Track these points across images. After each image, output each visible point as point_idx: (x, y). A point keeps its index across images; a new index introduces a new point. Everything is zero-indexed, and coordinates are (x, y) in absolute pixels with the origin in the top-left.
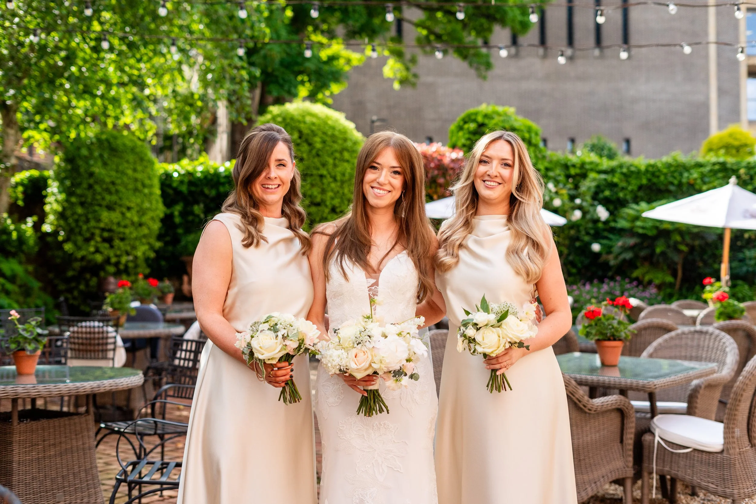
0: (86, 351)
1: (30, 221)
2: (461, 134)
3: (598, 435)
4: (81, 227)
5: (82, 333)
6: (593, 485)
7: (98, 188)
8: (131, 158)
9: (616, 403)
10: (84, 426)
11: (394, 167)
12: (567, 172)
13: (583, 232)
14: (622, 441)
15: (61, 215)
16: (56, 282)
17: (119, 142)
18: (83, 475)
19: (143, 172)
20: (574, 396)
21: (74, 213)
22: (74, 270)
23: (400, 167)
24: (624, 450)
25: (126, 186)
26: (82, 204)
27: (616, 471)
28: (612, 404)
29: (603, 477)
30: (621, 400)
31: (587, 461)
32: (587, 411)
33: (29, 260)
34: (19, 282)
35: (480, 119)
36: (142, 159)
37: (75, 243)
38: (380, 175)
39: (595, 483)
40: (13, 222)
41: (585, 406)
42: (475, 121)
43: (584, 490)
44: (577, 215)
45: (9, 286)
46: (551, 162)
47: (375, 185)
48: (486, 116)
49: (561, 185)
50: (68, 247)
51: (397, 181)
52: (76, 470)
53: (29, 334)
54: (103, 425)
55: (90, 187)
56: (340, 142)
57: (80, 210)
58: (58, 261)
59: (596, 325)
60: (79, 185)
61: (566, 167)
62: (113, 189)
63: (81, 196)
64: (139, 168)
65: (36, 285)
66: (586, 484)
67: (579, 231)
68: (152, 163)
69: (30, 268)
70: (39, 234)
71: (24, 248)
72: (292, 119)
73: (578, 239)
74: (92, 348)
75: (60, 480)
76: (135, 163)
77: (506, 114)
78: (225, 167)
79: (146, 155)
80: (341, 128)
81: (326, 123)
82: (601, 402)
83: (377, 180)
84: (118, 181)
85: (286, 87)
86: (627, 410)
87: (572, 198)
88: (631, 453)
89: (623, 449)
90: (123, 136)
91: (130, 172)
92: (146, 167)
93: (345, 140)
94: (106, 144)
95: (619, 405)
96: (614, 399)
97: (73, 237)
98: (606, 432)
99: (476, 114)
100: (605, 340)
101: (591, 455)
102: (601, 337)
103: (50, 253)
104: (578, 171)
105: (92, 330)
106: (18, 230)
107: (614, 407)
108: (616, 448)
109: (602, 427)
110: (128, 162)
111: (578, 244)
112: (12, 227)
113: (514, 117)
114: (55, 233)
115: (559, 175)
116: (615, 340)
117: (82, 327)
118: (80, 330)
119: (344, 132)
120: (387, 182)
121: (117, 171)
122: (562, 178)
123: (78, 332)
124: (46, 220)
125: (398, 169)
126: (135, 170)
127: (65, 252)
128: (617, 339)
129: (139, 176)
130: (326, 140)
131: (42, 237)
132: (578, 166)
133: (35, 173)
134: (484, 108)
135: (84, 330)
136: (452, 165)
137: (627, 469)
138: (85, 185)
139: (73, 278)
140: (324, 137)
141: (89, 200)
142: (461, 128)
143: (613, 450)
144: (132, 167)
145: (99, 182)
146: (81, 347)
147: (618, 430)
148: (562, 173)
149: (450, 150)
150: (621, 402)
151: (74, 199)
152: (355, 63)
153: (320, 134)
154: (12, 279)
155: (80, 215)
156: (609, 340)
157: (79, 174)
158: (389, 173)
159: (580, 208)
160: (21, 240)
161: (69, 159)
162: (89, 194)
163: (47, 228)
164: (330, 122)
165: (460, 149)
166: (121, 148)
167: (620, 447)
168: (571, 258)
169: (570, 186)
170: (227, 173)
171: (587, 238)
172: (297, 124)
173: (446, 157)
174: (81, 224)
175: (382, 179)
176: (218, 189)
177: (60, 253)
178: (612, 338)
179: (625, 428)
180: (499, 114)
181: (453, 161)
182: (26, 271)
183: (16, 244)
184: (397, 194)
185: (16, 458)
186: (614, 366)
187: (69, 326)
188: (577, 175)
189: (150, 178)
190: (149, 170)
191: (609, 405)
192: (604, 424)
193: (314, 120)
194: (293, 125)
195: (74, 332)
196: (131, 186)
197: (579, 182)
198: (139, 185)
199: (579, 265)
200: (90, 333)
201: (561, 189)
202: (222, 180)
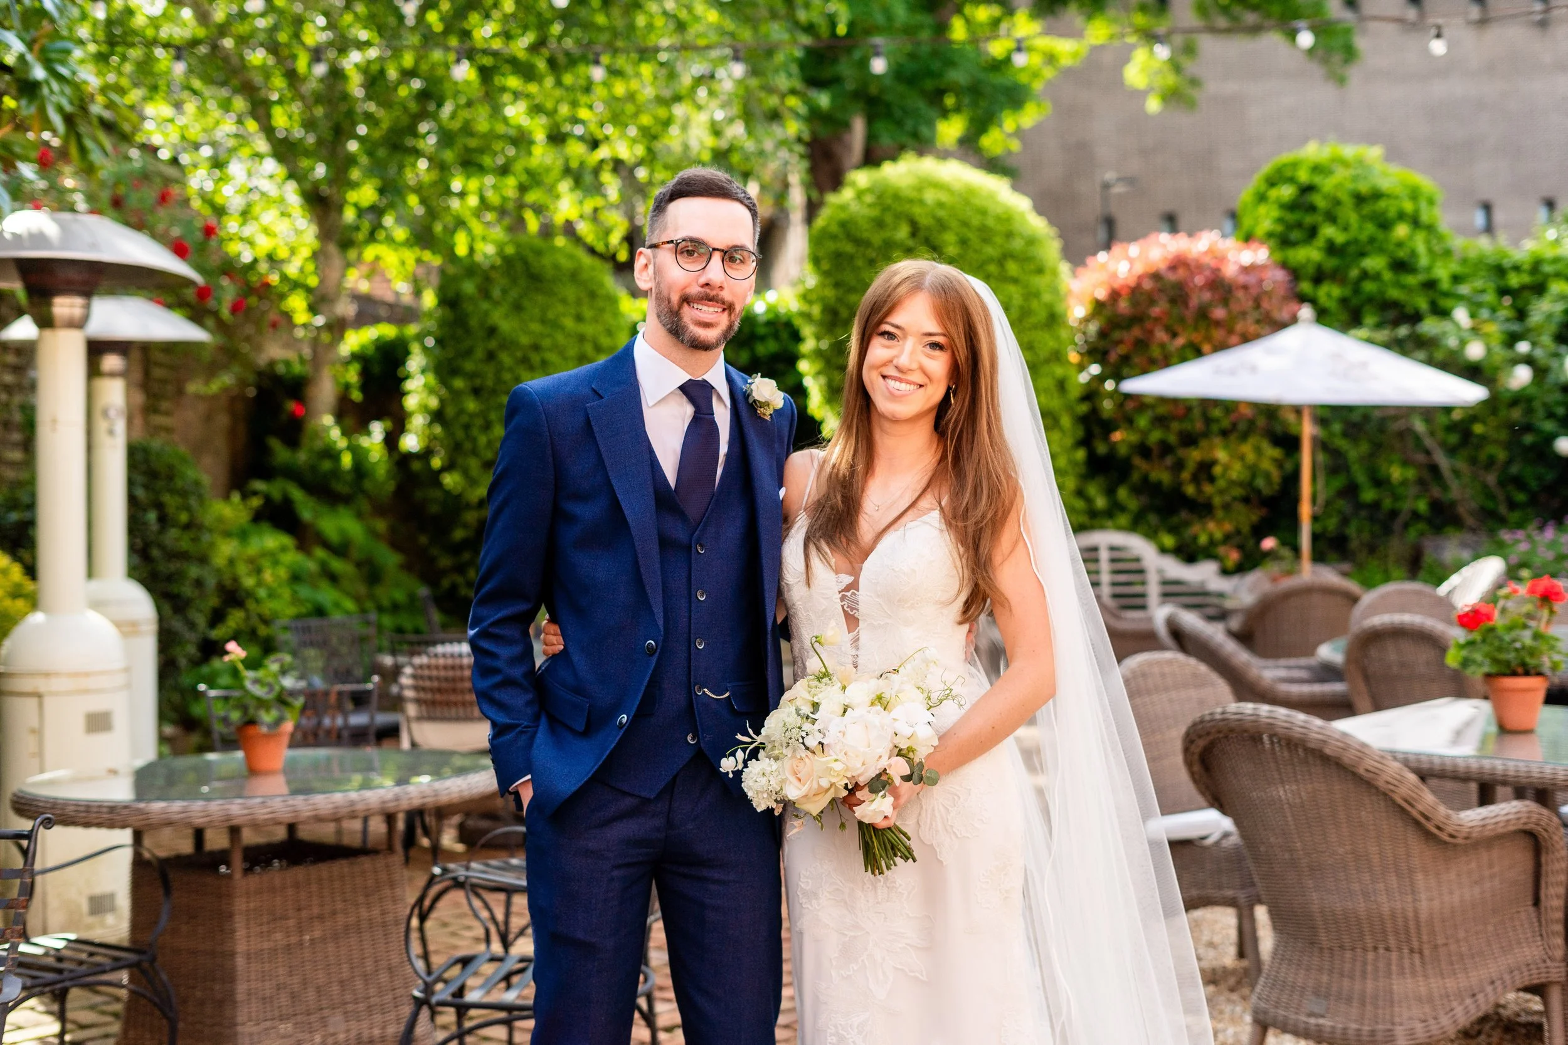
0: (448, 704)
1: (378, 430)
2: (1262, 210)
3: (1477, 890)
4: (474, 440)
5: (437, 667)
6: (1468, 1001)
7: (506, 358)
8: (570, 292)
9: (1518, 819)
10: (383, 876)
11: (930, 335)
12: (1502, 283)
13: (1540, 413)
14: (1537, 902)
15: (437, 416)
16: (435, 551)
17: (546, 261)
18: (384, 977)
19: (597, 321)
20: (1412, 806)
21: (461, 412)
22: (465, 526)
23: (944, 335)
24: (1544, 922)
25: (561, 352)
26: (476, 392)
27: (1524, 969)
28: (1508, 821)
29: (1492, 983)
30: (1529, 812)
31: (1453, 947)
32: (1448, 839)
33: (380, 510)
34: (355, 554)
35: (1303, 176)
36: (593, 294)
37: (466, 473)
38: (902, 352)
39: (1474, 995)
40: (345, 433)
41: (1439, 828)
42: (1291, 180)
43: (1447, 1013)
44: (1522, 375)
45: (337, 565)
46: (1464, 261)
47: (891, 371)
48: (1317, 169)
49: (1485, 313)
50: (450, 480)
51: (938, 365)
52: (369, 966)
53: (265, 690)
54: (437, 870)
55: (491, 356)
56: (998, 240)
57: (471, 405)
58: (434, 509)
59: (1484, 641)
60: (468, 353)
61: (1500, 271)
62: (535, 358)
63: (471, 376)
64: (588, 313)
65: (390, 559)
66: (1452, 998)
67: (1529, 411)
68: (613, 301)
69: (381, 525)
70: (396, 457)
71: (367, 485)
72: (897, 196)
73: (1528, 428)
74: (459, 698)
75: (335, 988)
76: (579, 302)
77: (1360, 162)
78: (768, 304)
79: (601, 285)
80: (999, 210)
81: (967, 202)
82: (1480, 817)
83: (895, 362)
84: (546, 343)
85: (909, 124)
86: (1545, 834)
87: (1512, 340)
88: (1559, 928)
89: (1539, 921)
90: (554, 249)
91: (569, 323)
92: (602, 310)
93: (1009, 235)
94: (519, 267)
95: (1525, 824)
96: (1514, 810)
97: (460, 460)
98: (1497, 881)
99: (1295, 165)
100: (1504, 675)
101: (1461, 934)
102: (1493, 670)
103: (419, 495)
104: (1526, 279)
105: (457, 661)
106: (354, 449)
107: (1511, 828)
108: (1523, 916)
109: (1487, 873)
110: (564, 301)
111: (1528, 439)
112: (342, 443)
113: (1379, 167)
114: (426, 454)
115: (1483, 291)
116: (1527, 673)
117: (436, 655)
118: (433, 661)
119: (1007, 219)
120: (914, 366)
121: (543, 321)
122: (1490, 297)
123: (429, 667)
124: (408, 426)
125: (940, 339)
126: (579, 318)
127: (448, 493)
128: (1532, 671)
129: (588, 329)
130: (969, 239)
131: (402, 461)
132: (1526, 267)
133: (388, 331)
134: (1313, 152)
135: (441, 661)
136: (1242, 279)
137: (1549, 963)
138: (479, 353)
139: (466, 544)
140: (965, 230)
141: (490, 383)
142: (1262, 198)
143: (1517, 923)
144: (573, 311)
145: (508, 344)
146: (438, 697)
147: (1527, 879)
148: (1491, 286)
149: (1240, 244)
150: (1529, 818)
151: (459, 383)
152: (1065, 61)
153: (954, 224)
154: (341, 550)
155: (472, 416)
156: (1514, 674)
157: (468, 331)
158: (920, 347)
159: (1529, 360)
160: (360, 469)
161: (450, 300)
162: (489, 370)
163: (410, 442)
164: (977, 202)
165: (1262, 242)
166: (550, 273)
167: (1533, 915)
168: (1514, 469)
169: (1504, 313)
170: (771, 316)
171: (1549, 426)
172: (907, 207)
173: (1229, 261)
174: (475, 432)
175: (904, 361)
176: (752, 350)
177: (436, 494)
178: (1520, 670)
179: (1543, 873)
180: (1345, 163)
181: (1246, 270)
182: (373, 533)
183: (349, 478)
184: (936, 393)
185: (241, 947)
186: (1528, 732)
187: (412, 654)
188: (1524, 288)
189: (609, 333)
190: (608, 317)
191: (1501, 825)
192: (1491, 866)
193: (944, 197)
194: (899, 209)
195: (421, 667)
196: (572, 352)
197: (1528, 303)
198: (589, 349)
199: (1534, 484)
200: (453, 668)
201: (1485, 321)
202: (762, 331)
